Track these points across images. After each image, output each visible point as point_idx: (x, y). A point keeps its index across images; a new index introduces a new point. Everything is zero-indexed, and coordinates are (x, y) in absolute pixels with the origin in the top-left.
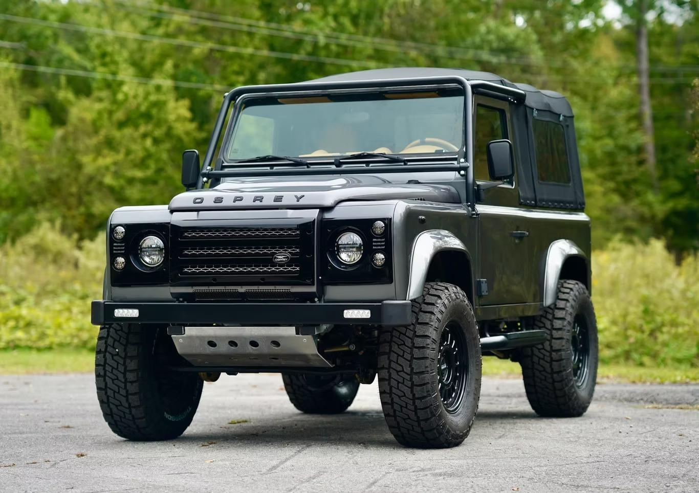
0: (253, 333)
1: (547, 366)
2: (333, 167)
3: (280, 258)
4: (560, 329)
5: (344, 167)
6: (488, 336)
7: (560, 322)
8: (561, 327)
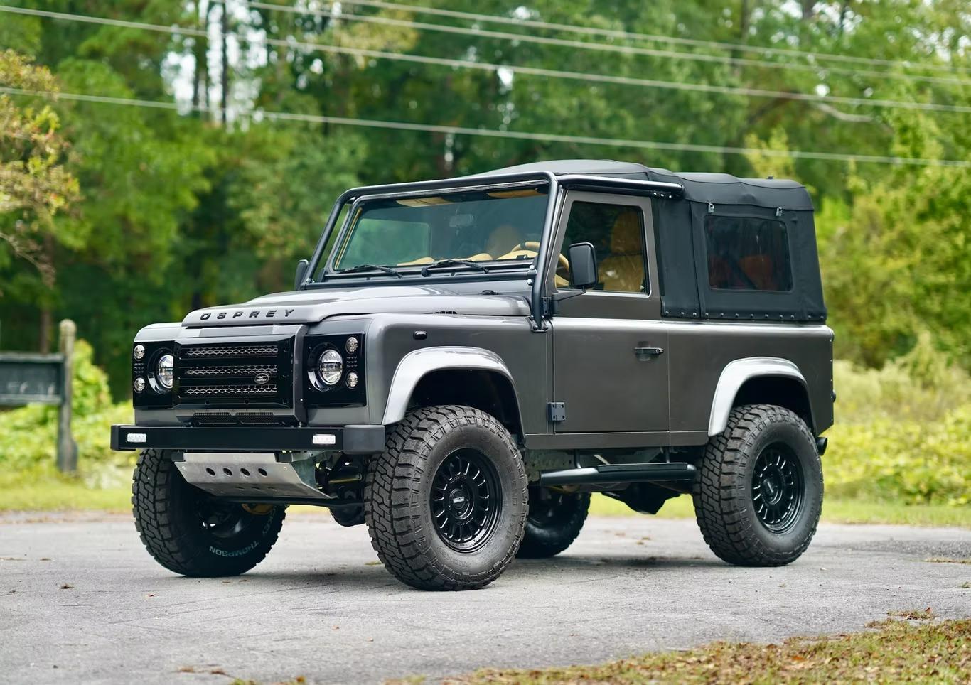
0: (240, 460)
1: (716, 505)
2: (421, 277)
3: (261, 379)
4: (731, 462)
5: (433, 276)
6: (579, 466)
7: (732, 454)
8: (732, 459)
